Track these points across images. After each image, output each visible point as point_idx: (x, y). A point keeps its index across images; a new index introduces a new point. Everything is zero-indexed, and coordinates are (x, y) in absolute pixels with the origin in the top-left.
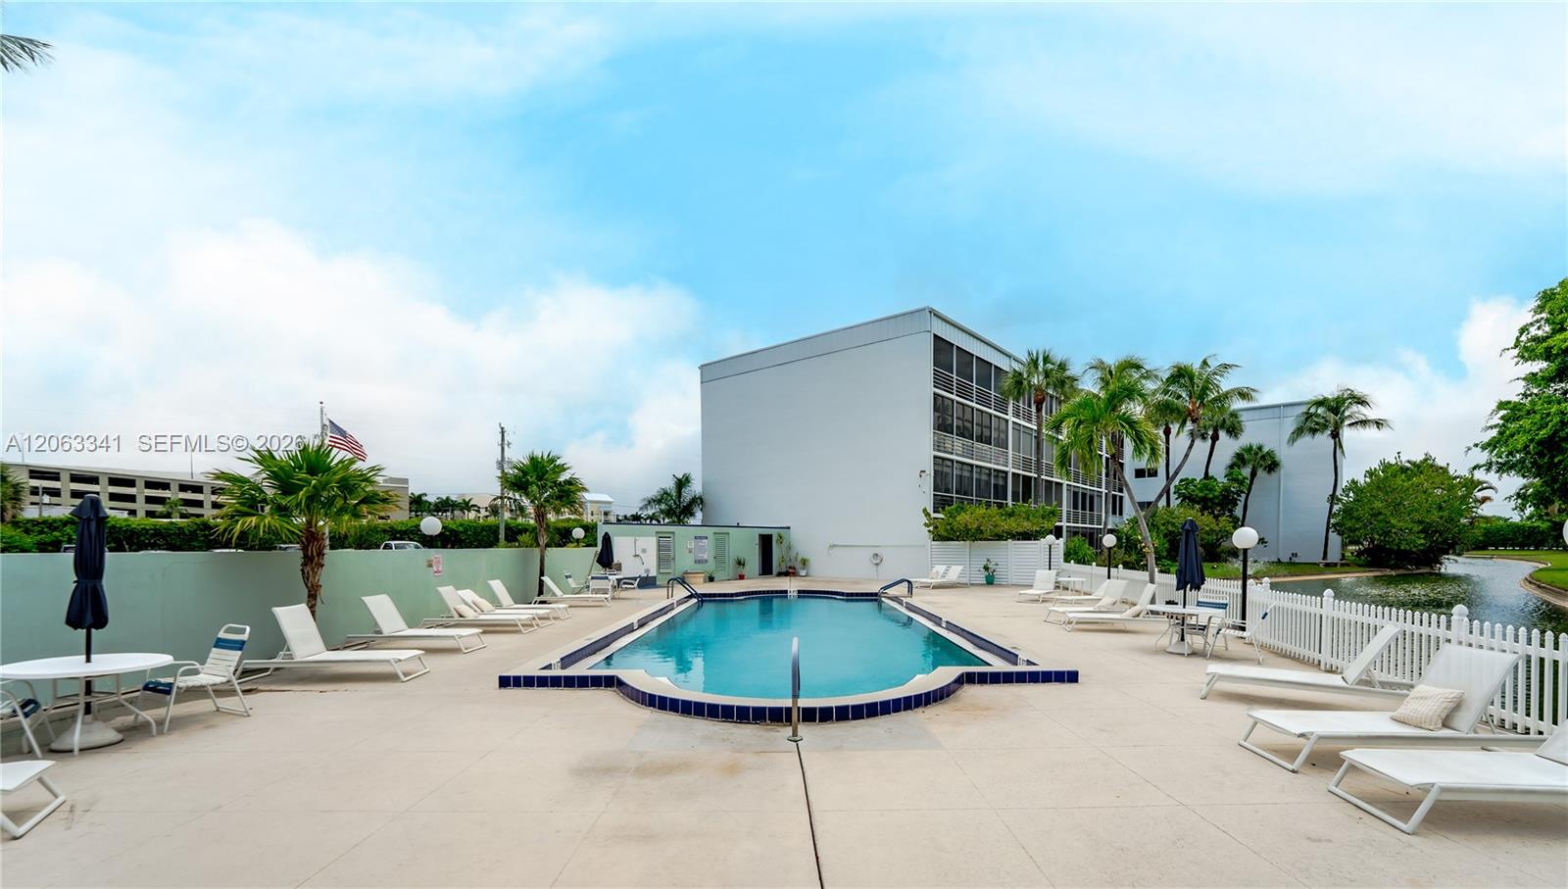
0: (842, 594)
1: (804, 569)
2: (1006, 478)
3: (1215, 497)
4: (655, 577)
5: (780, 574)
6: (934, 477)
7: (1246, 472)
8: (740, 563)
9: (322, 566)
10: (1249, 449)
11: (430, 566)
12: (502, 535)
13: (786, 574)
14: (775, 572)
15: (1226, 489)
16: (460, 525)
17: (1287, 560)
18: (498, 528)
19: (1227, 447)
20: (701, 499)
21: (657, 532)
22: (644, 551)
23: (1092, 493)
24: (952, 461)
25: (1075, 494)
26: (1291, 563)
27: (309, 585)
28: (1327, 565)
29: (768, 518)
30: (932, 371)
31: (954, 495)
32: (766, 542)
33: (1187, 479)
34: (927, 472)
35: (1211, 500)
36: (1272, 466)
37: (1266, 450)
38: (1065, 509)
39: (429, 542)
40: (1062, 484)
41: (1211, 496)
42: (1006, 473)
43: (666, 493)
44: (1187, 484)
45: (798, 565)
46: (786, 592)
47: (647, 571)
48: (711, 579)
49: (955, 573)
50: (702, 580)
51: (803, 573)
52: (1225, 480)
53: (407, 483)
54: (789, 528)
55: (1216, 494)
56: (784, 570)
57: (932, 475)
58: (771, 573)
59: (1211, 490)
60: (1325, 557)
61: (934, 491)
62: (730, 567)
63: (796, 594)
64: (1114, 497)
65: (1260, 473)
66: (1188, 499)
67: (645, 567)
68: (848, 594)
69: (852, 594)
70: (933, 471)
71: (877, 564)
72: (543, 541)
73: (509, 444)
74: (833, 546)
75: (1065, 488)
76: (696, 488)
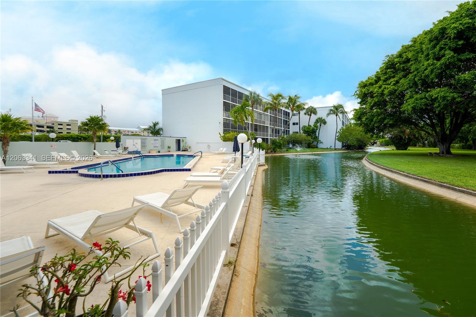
0: (186, 155)
1: (189, 149)
2: (249, 125)
3: (310, 131)
4: (140, 151)
5: (183, 151)
6: (223, 124)
7: (319, 124)
8: (169, 147)
9: (8, 145)
10: (319, 118)
11: (52, 146)
12: (102, 139)
13: (185, 151)
14: (181, 150)
15: (313, 129)
16: (87, 136)
17: (329, 148)
18: (101, 137)
19: (314, 118)
20: (162, 129)
21: (141, 138)
22: (136, 144)
23: (279, 129)
24: (230, 120)
25: (273, 129)
26: (330, 148)
27: (4, 150)
28: (335, 149)
29: (179, 135)
30: (223, 95)
31: (231, 129)
32: (178, 142)
33: (304, 126)
34: (221, 123)
35: (309, 131)
36: (325, 123)
37: (323, 119)
38: (269, 133)
39: (53, 140)
40: (268, 127)
41: (309, 130)
42: (249, 123)
43: (151, 127)
44: (305, 127)
45: (188, 148)
46: (173, 155)
47: (138, 149)
48: (159, 152)
49: (224, 150)
50: (155, 152)
51: (189, 150)
52: (313, 126)
53: (78, 122)
54: (186, 137)
55: (311, 130)
56: (184, 150)
57: (223, 123)
58: (180, 150)
59: (309, 129)
60: (335, 147)
61: (224, 128)
62: (166, 148)
63: (176, 155)
64: (287, 130)
65: (322, 124)
66: (305, 132)
67: (137, 148)
68: (188, 155)
69: (189, 155)
70: (223, 122)
71: (209, 148)
72: (95, 140)
73: (104, 111)
74: (197, 143)
75: (269, 127)
76: (160, 126)
